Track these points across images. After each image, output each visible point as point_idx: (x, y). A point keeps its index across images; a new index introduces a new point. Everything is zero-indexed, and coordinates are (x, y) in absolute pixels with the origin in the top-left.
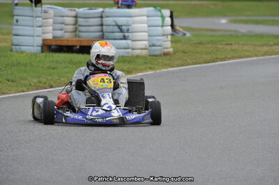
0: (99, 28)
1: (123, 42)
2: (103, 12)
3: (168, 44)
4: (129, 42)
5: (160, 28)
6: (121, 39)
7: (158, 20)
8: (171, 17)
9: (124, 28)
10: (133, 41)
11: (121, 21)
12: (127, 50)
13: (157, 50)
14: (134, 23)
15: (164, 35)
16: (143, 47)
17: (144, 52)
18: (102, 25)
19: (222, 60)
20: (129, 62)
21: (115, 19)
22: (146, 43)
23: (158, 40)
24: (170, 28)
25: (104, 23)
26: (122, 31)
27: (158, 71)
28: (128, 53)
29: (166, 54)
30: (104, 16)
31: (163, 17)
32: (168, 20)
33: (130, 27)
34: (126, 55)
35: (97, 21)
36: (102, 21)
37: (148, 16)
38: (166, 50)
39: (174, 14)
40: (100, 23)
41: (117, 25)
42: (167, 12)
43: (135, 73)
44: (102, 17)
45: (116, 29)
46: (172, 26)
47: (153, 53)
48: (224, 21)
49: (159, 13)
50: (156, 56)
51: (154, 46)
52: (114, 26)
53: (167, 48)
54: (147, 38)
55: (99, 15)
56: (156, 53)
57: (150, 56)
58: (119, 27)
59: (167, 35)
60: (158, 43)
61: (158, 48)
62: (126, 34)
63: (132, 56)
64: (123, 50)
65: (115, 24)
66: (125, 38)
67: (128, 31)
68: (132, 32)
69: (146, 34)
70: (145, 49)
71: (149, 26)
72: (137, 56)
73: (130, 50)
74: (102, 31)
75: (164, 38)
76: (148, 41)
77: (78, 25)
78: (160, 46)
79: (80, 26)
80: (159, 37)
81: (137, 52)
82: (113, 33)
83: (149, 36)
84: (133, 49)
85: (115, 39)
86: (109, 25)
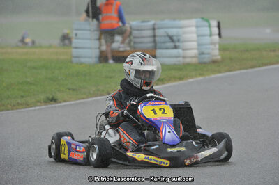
0: (151, 39)
1: (174, 52)
2: (154, 24)
3: (216, 52)
4: (180, 51)
5: (208, 38)
6: (173, 48)
7: (206, 30)
8: (219, 26)
9: (175, 38)
10: (183, 50)
11: (172, 32)
12: (178, 59)
13: (206, 58)
14: (184, 33)
15: (212, 43)
16: (193, 55)
17: (194, 60)
18: (154, 36)
19: (266, 65)
21: (166, 30)
22: (196, 51)
23: (207, 48)
24: (217, 37)
25: (157, 34)
26: (172, 41)
27: (207, 77)
28: (179, 61)
29: (214, 62)
30: (156, 27)
31: (210, 27)
32: (216, 30)
33: (180, 37)
34: (177, 63)
35: (149, 33)
36: (154, 33)
37: (197, 27)
38: (214, 58)
41: (168, 36)
42: (214, 23)
44: (154, 29)
45: (168, 39)
46: (220, 35)
47: (202, 60)
48: (268, 31)
49: (207, 24)
50: (205, 63)
52: (165, 36)
53: (215, 56)
54: (196, 47)
55: (152, 27)
56: (206, 60)
57: (201, 63)
58: (171, 38)
59: (215, 44)
60: (206, 51)
61: (207, 56)
62: (177, 44)
63: (184, 64)
64: (174, 59)
65: (165, 34)
66: (176, 47)
67: (179, 41)
68: (183, 42)
70: (194, 57)
71: (198, 36)
72: (188, 64)
73: (181, 59)
74: (155, 42)
75: (212, 46)
76: (198, 49)
77: (132, 37)
78: (209, 54)
79: (135, 37)
80: (208, 46)
81: (188, 60)
82: (164, 42)
83: (199, 45)
84: (184, 57)
85: (167, 48)
86: (161, 36)
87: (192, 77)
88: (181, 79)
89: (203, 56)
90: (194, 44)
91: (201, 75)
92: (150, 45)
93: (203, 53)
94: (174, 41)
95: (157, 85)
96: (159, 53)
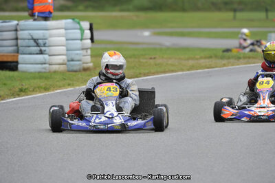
0: (13, 42)
1: (40, 57)
2: (18, 24)
3: (88, 59)
4: (46, 56)
5: (79, 41)
6: (37, 54)
7: (77, 33)
8: (91, 29)
9: (40, 42)
10: (50, 55)
11: (37, 34)
12: (44, 66)
13: (76, 65)
14: (51, 36)
15: (83, 49)
16: (61, 61)
17: (63, 68)
18: (17, 39)
19: (145, 75)
20: (46, 78)
21: (30, 32)
22: (64, 57)
23: (77, 54)
24: (89, 41)
25: (19, 37)
26: (38, 45)
28: (45, 68)
29: (85, 70)
30: (18, 29)
31: (82, 30)
32: (88, 33)
33: (47, 41)
34: (43, 70)
35: (11, 35)
36: (17, 34)
37: (66, 29)
38: (85, 65)
39: (94, 27)
40: (14, 37)
41: (33, 39)
42: (86, 25)
43: (53, 90)
44: (16, 30)
45: (32, 41)
46: (92, 39)
47: (71, 68)
48: (147, 33)
49: (78, 26)
50: (76, 71)
51: (72, 60)
52: (29, 39)
53: (87, 63)
54: (65, 52)
55: (14, 28)
56: (75, 68)
57: (69, 71)
58: (35, 40)
59: (87, 49)
60: (77, 58)
61: (78, 63)
62: (43, 48)
63: (50, 72)
64: (40, 66)
65: (30, 37)
66: (41, 52)
67: (45, 45)
68: (49, 46)
69: (64, 48)
70: (63, 64)
71: (67, 40)
72: (55, 72)
73: (47, 65)
74: (17, 45)
75: (84, 52)
76: (66, 55)
80: (78, 52)
81: (55, 67)
82: (29, 46)
83: (67, 50)
84: (51, 64)
85: (31, 53)
86: (24, 39)
87: (60, 87)
88: (46, 89)
90: (62, 49)
91: (69, 85)
92: (12, 49)
94: (39, 46)
95: (19, 95)
96: (21, 58)
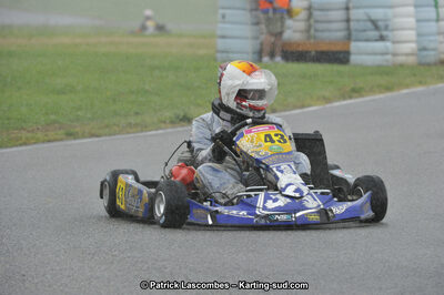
0: (343, 25)
1: (380, 45)
4: (388, 44)
5: (433, 24)
6: (376, 40)
9: (380, 24)
10: (394, 42)
11: (377, 13)
12: (386, 57)
13: (430, 56)
15: (439, 34)
16: (409, 51)
17: (412, 60)
18: (348, 20)
20: (388, 74)
21: (367, 10)
22: (413, 45)
23: (431, 41)
25: (352, 17)
26: (377, 28)
27: (431, 87)
28: (387, 61)
29: (442, 62)
30: (351, 5)
33: (389, 23)
34: (385, 63)
35: (340, 15)
36: (348, 14)
37: (416, 6)
38: (442, 57)
40: (344, 18)
41: (370, 20)
43: (398, 90)
44: (347, 9)
45: (369, 25)
47: (423, 60)
49: (432, 2)
50: (429, 65)
52: (365, 21)
54: (414, 38)
55: (344, 6)
56: (428, 60)
57: (421, 64)
58: (375, 24)
60: (432, 45)
61: (432, 53)
62: (384, 33)
63: (394, 65)
64: (379, 57)
65: (367, 18)
66: (382, 38)
67: (386, 28)
68: (393, 30)
69: (414, 32)
70: (411, 55)
71: (418, 21)
72: (401, 65)
73: (389, 57)
74: (348, 29)
75: (440, 38)
76: (417, 42)
77: (312, 21)
78: (434, 50)
79: (317, 21)
80: (432, 38)
81: (401, 59)
82: (365, 31)
83: (419, 35)
84: (395, 55)
85: (367, 40)
86: (358, 21)
87: (407, 86)
88: (388, 89)
89: (425, 53)
90: (411, 34)
91: (421, 83)
92: (342, 34)
93: (425, 49)
94: (379, 29)
95: (351, 98)
96: (354, 46)
